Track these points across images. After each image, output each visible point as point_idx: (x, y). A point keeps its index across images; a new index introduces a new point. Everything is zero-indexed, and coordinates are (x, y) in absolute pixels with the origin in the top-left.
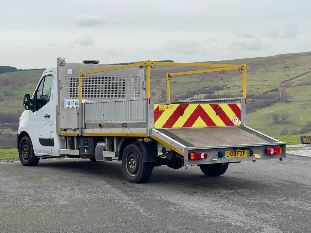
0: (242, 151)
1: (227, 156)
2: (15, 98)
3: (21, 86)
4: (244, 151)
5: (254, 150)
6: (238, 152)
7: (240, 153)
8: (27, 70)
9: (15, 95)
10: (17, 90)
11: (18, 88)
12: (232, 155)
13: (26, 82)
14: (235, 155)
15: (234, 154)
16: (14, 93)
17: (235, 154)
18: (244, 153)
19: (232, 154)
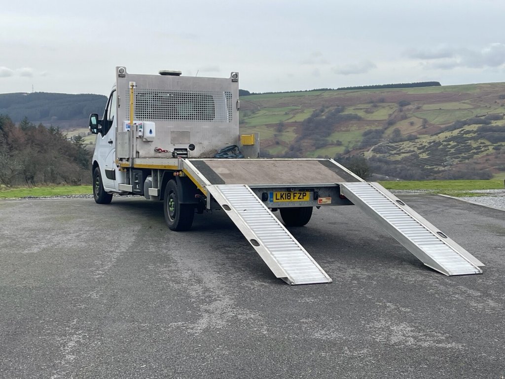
0: (301, 193)
1: (276, 199)
2: (246, 127)
3: (254, 113)
4: (303, 193)
5: (320, 193)
6: (295, 195)
7: (298, 195)
8: (260, 94)
9: (246, 123)
10: (250, 117)
11: (250, 116)
12: (284, 198)
13: (259, 108)
14: (289, 198)
15: (288, 196)
16: (246, 121)
17: (290, 196)
18: (303, 196)
19: (284, 196)
